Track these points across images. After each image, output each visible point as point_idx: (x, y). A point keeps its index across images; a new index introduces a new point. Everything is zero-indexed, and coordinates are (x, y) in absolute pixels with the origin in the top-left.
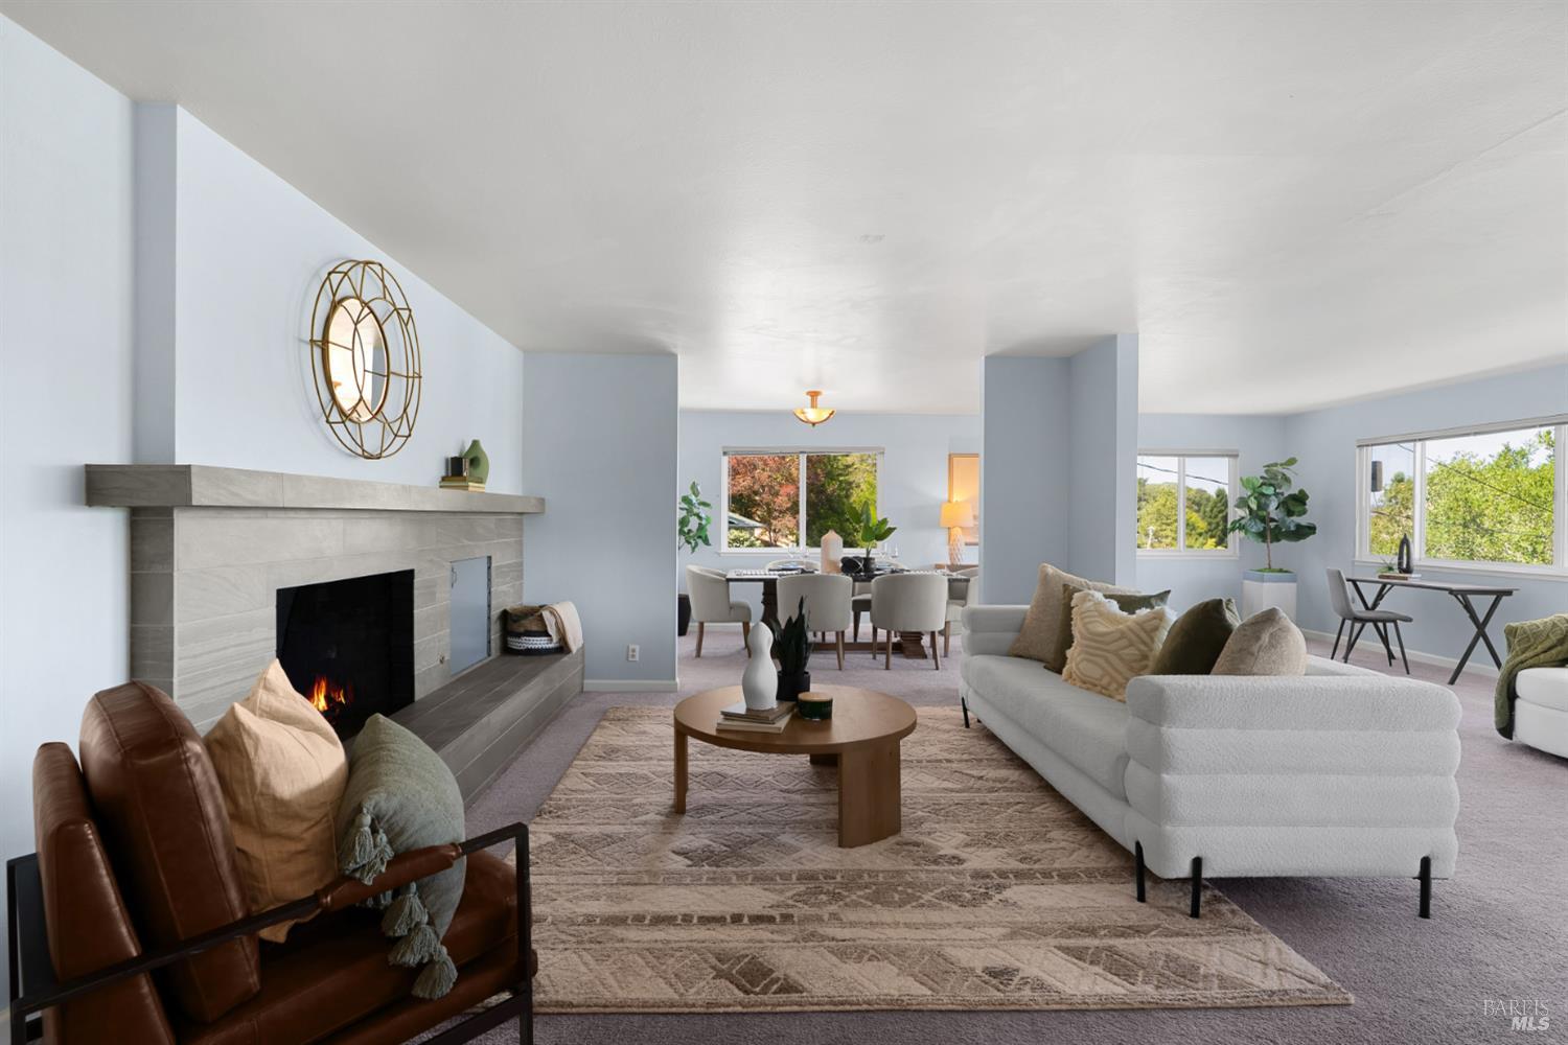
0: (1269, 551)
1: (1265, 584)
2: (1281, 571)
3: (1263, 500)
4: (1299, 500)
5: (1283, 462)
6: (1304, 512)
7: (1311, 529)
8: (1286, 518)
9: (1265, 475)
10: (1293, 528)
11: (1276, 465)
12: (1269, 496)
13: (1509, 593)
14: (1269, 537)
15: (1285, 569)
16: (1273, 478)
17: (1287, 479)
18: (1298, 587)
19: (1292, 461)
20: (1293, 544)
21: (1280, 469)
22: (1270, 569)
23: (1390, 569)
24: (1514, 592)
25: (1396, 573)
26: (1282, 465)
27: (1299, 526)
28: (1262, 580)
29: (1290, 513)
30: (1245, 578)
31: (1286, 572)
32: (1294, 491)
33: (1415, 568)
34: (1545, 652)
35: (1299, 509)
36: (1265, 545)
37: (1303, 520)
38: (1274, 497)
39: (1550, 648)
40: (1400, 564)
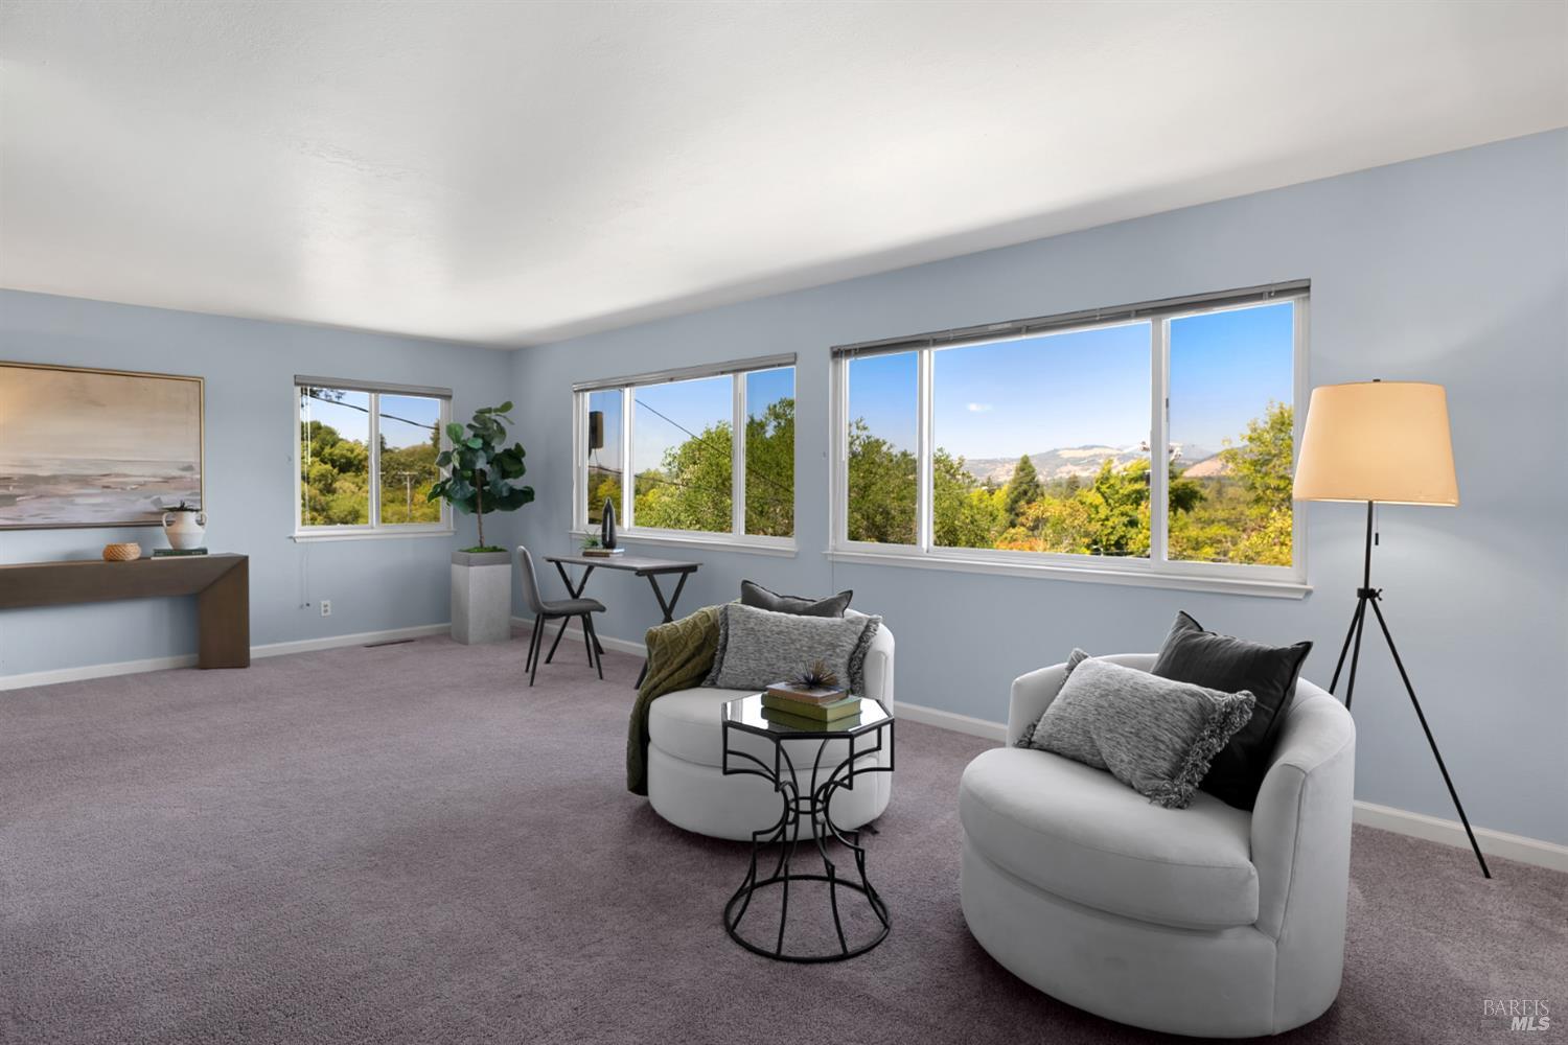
0: (480, 523)
1: (471, 568)
2: (495, 549)
3: (468, 456)
4: (516, 456)
5: (499, 406)
6: (521, 472)
7: (527, 495)
8: (499, 480)
9: (473, 423)
10: (505, 494)
11: (489, 410)
12: (476, 451)
13: (693, 568)
14: (480, 506)
15: (499, 547)
16: (485, 427)
17: (502, 431)
18: (513, 569)
19: (507, 407)
20: (508, 514)
21: (493, 416)
22: (481, 548)
23: (594, 544)
24: (699, 568)
25: (600, 549)
26: (496, 410)
27: (512, 490)
28: (469, 564)
29: (505, 475)
30: (453, 562)
31: (501, 550)
32: (509, 444)
33: (618, 540)
34: (682, 666)
35: (514, 468)
36: (475, 515)
37: (518, 483)
38: (481, 453)
39: (688, 661)
40: (604, 536)
